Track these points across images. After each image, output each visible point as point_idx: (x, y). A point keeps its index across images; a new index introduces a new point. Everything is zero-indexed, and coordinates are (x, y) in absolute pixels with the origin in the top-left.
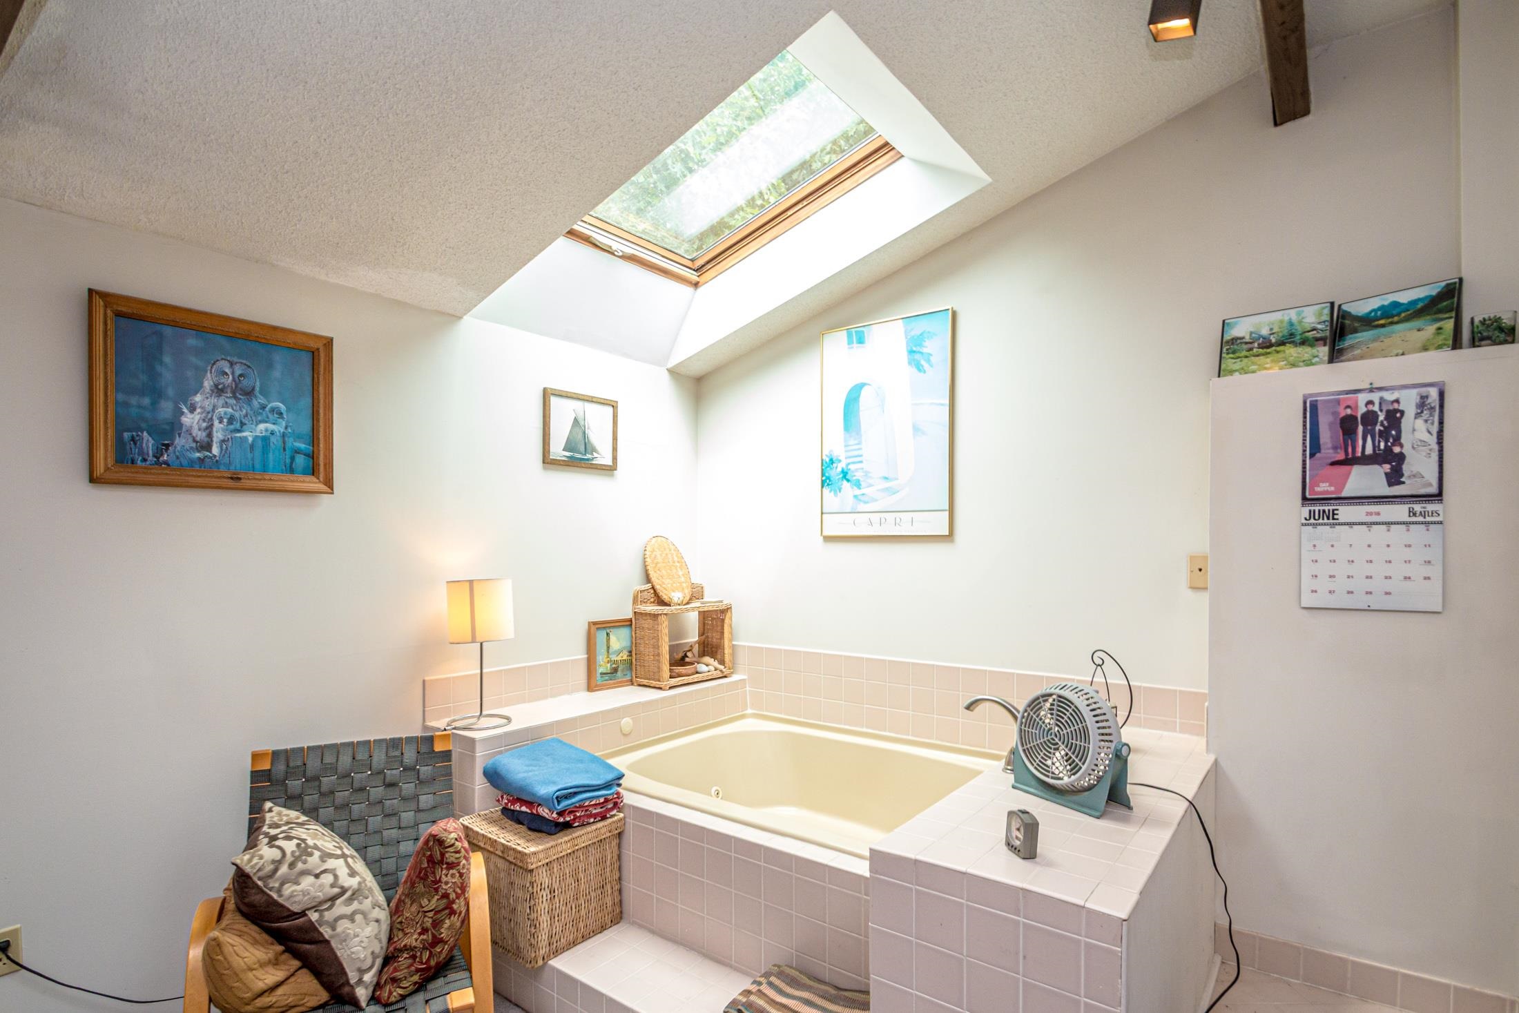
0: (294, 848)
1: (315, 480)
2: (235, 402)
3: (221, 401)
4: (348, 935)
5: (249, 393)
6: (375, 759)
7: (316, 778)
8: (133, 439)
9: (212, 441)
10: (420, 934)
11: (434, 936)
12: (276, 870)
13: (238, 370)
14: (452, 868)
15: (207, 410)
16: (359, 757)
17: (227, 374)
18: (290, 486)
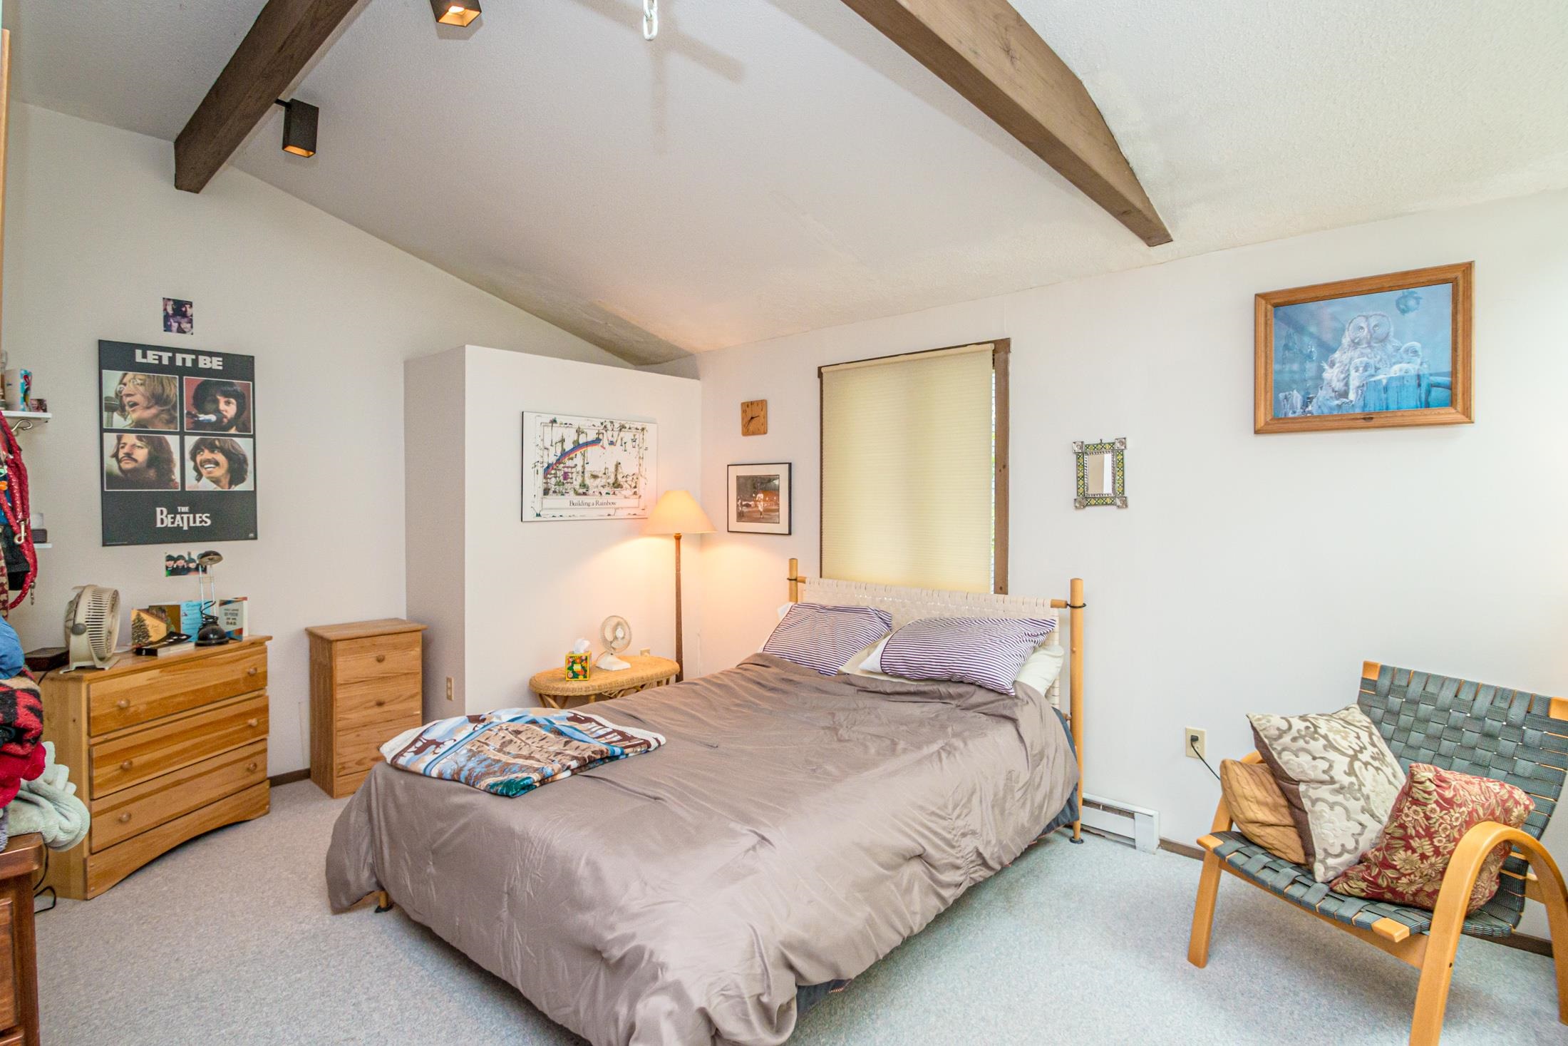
0: (1303, 728)
1: (1454, 411)
2: (1369, 351)
3: (1357, 353)
4: (1323, 816)
5: (1383, 340)
6: (1477, 704)
7: (1416, 703)
8: (1286, 398)
9: (1349, 389)
10: (1376, 850)
11: (1384, 857)
12: (1280, 737)
13: (1373, 322)
14: (1416, 804)
15: (1345, 363)
16: (1462, 696)
17: (1362, 328)
18: (1422, 419)
